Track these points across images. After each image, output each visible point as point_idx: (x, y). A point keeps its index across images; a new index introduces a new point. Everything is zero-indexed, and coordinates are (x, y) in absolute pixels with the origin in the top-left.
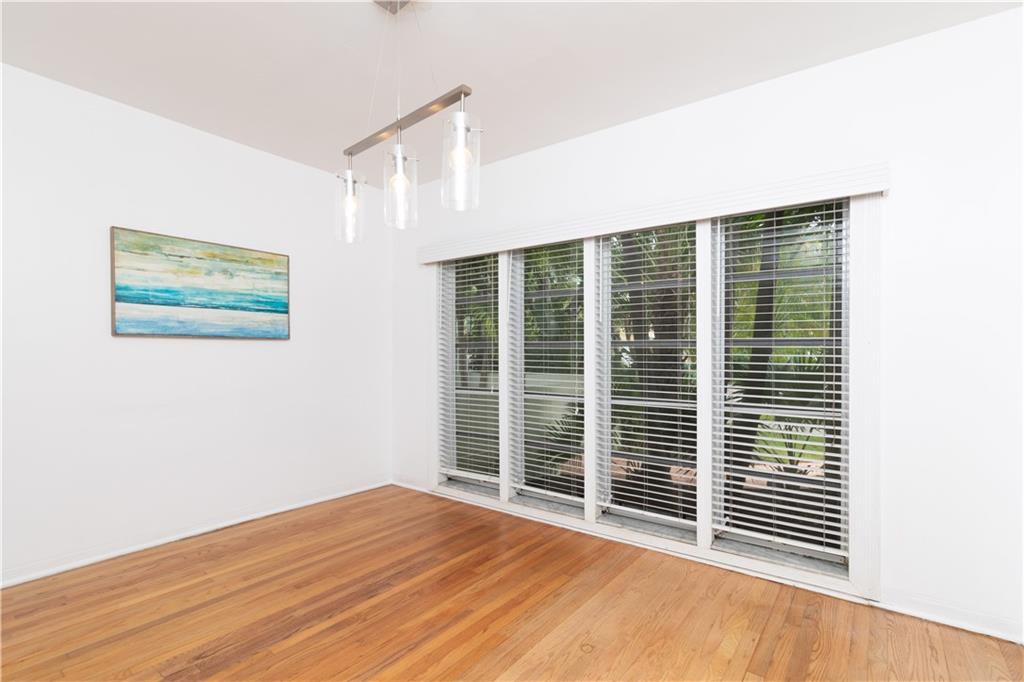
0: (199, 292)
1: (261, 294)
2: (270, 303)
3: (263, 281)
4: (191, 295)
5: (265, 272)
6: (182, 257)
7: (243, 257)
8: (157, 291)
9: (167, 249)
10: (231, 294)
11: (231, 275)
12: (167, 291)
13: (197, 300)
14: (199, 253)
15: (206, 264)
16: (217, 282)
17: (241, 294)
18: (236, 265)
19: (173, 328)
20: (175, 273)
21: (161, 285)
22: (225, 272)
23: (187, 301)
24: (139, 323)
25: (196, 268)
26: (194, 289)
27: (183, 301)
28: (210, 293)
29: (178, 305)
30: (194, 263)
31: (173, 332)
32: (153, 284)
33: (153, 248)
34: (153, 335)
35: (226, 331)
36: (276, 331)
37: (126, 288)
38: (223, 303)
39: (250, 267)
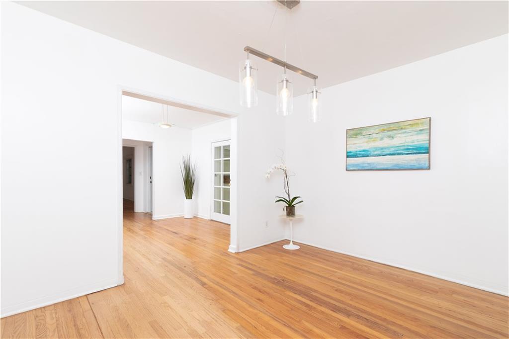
0: (376, 149)
1: (410, 144)
2: (416, 149)
3: (412, 137)
4: (373, 151)
5: (413, 131)
6: (370, 135)
7: (400, 126)
8: (360, 151)
9: (364, 133)
10: (392, 147)
11: (392, 137)
12: (364, 151)
13: (376, 153)
14: (377, 131)
15: (380, 135)
16: (386, 143)
17: (398, 146)
18: (395, 132)
19: (366, 167)
20: (367, 142)
21: (362, 149)
22: (389, 137)
23: (372, 154)
24: (354, 165)
25: (376, 138)
26: (374, 148)
27: (370, 154)
28: (382, 149)
29: (368, 156)
30: (375, 136)
31: (366, 168)
32: (358, 149)
33: (360, 134)
34: (358, 170)
35: (389, 166)
37: (350, 152)
38: (388, 153)
39: (403, 131)
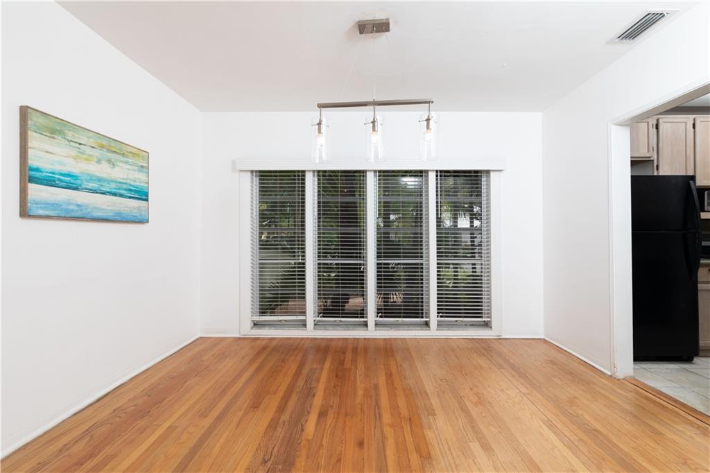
0: (92, 178)
1: (132, 183)
2: (136, 191)
3: (133, 172)
4: (87, 180)
5: (134, 164)
6: (80, 144)
7: (121, 150)
8: (61, 174)
9: (70, 135)
10: (113, 181)
11: (113, 164)
12: (69, 175)
13: (91, 185)
14: (92, 142)
15: (97, 153)
16: (104, 170)
17: (120, 183)
18: (117, 156)
19: (72, 211)
20: (75, 159)
21: (65, 169)
22: (109, 161)
23: (84, 186)
24: (47, 205)
25: (90, 155)
26: (89, 175)
27: (80, 185)
28: (100, 180)
29: (76, 189)
30: (89, 151)
31: (73, 215)
32: (58, 168)
33: (60, 132)
34: (58, 218)
35: (109, 215)
36: (141, 216)
37: (37, 170)
38: (108, 190)
39: (126, 159)
